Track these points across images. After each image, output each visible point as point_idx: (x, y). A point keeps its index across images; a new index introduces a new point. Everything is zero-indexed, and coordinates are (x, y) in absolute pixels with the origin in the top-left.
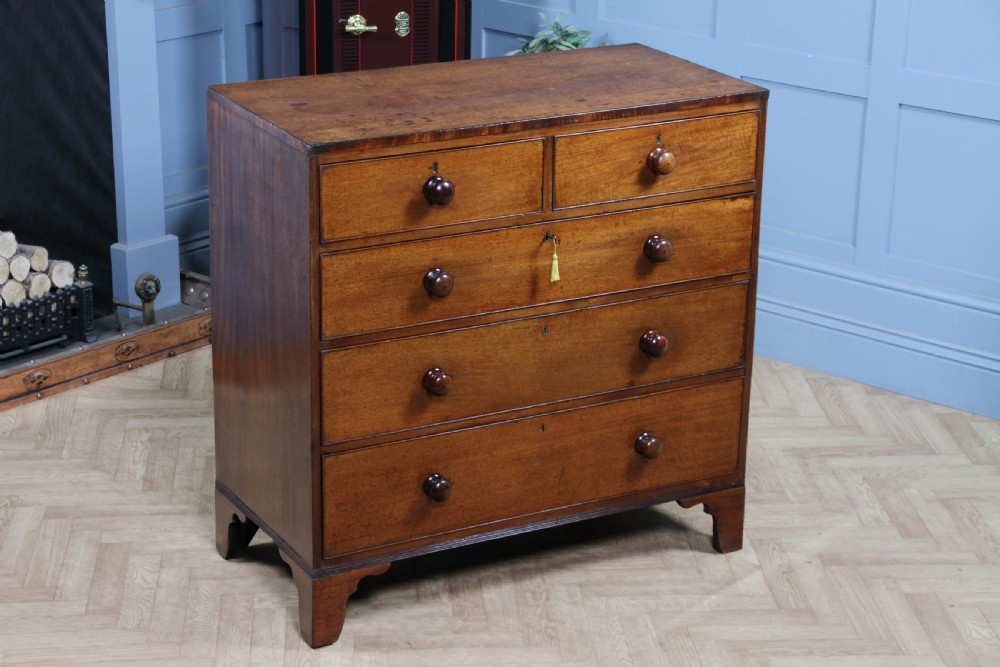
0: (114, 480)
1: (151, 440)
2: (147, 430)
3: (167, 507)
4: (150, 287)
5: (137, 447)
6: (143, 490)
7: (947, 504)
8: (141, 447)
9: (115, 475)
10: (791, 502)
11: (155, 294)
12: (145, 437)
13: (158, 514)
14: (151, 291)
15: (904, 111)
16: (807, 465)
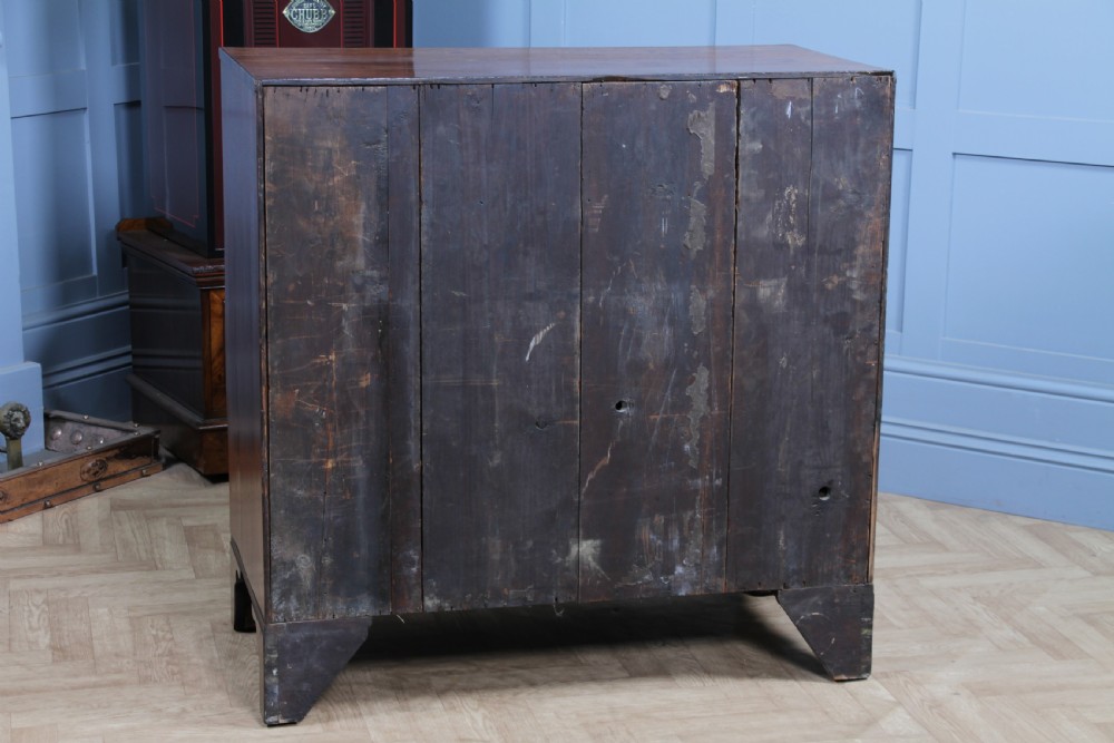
0: (10, 651)
1: (46, 602)
2: (39, 592)
3: (94, 679)
4: (17, 420)
5: (30, 611)
6: (54, 661)
7: (1090, 620)
8: (36, 612)
9: (10, 645)
10: (899, 628)
11: (24, 429)
12: (39, 599)
13: (83, 687)
14: (19, 425)
15: (960, 161)
16: (896, 586)
